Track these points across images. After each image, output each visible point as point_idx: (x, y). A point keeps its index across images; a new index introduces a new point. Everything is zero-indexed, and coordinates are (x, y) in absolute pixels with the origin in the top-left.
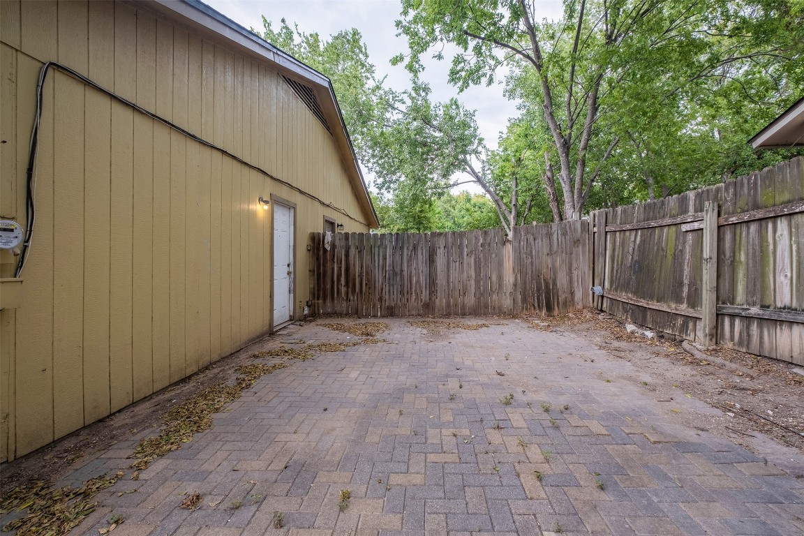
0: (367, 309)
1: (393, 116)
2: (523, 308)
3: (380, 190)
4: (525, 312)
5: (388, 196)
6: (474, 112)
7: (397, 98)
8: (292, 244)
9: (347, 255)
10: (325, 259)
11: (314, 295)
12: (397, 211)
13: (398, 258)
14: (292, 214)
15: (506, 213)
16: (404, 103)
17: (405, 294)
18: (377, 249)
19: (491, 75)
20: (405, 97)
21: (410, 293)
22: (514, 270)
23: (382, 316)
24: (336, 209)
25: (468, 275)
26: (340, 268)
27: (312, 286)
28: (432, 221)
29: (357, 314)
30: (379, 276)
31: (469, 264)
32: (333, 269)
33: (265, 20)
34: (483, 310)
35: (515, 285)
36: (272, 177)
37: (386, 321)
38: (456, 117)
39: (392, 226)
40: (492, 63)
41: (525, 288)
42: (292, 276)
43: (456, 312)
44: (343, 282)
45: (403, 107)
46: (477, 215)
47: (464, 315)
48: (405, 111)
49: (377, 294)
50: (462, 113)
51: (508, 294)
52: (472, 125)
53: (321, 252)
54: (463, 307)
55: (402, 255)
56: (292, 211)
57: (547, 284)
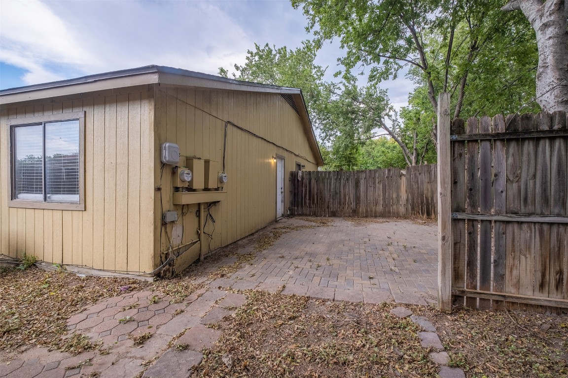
0: (321, 212)
1: (334, 98)
2: (412, 213)
3: (323, 141)
4: (413, 216)
5: (328, 144)
6: (387, 90)
7: (336, 87)
8: (283, 178)
9: (310, 183)
10: (298, 185)
11: (292, 204)
12: (334, 154)
13: (338, 185)
14: (283, 162)
15: (409, 154)
16: (340, 89)
17: (342, 205)
18: (326, 180)
19: (395, 74)
20: (341, 86)
21: (344, 203)
22: (406, 191)
23: (329, 216)
24: (301, 157)
25: (378, 194)
26: (306, 190)
27: (291, 199)
28: (358, 160)
29: (315, 215)
30: (327, 195)
31: (379, 188)
32: (302, 191)
33: (257, 45)
34: (387, 214)
35: (407, 200)
36: (277, 146)
37: (332, 218)
38: (374, 94)
39: (331, 164)
40: (396, 67)
41: (414, 202)
42: (283, 194)
43: (371, 215)
44: (307, 198)
45: (339, 92)
46: (390, 155)
47: (376, 217)
48: (341, 94)
49: (326, 204)
50: (378, 92)
51: (402, 206)
52: (385, 98)
53: (296, 182)
54: (376, 212)
55: (340, 183)
56: (283, 161)
57: (427, 199)
